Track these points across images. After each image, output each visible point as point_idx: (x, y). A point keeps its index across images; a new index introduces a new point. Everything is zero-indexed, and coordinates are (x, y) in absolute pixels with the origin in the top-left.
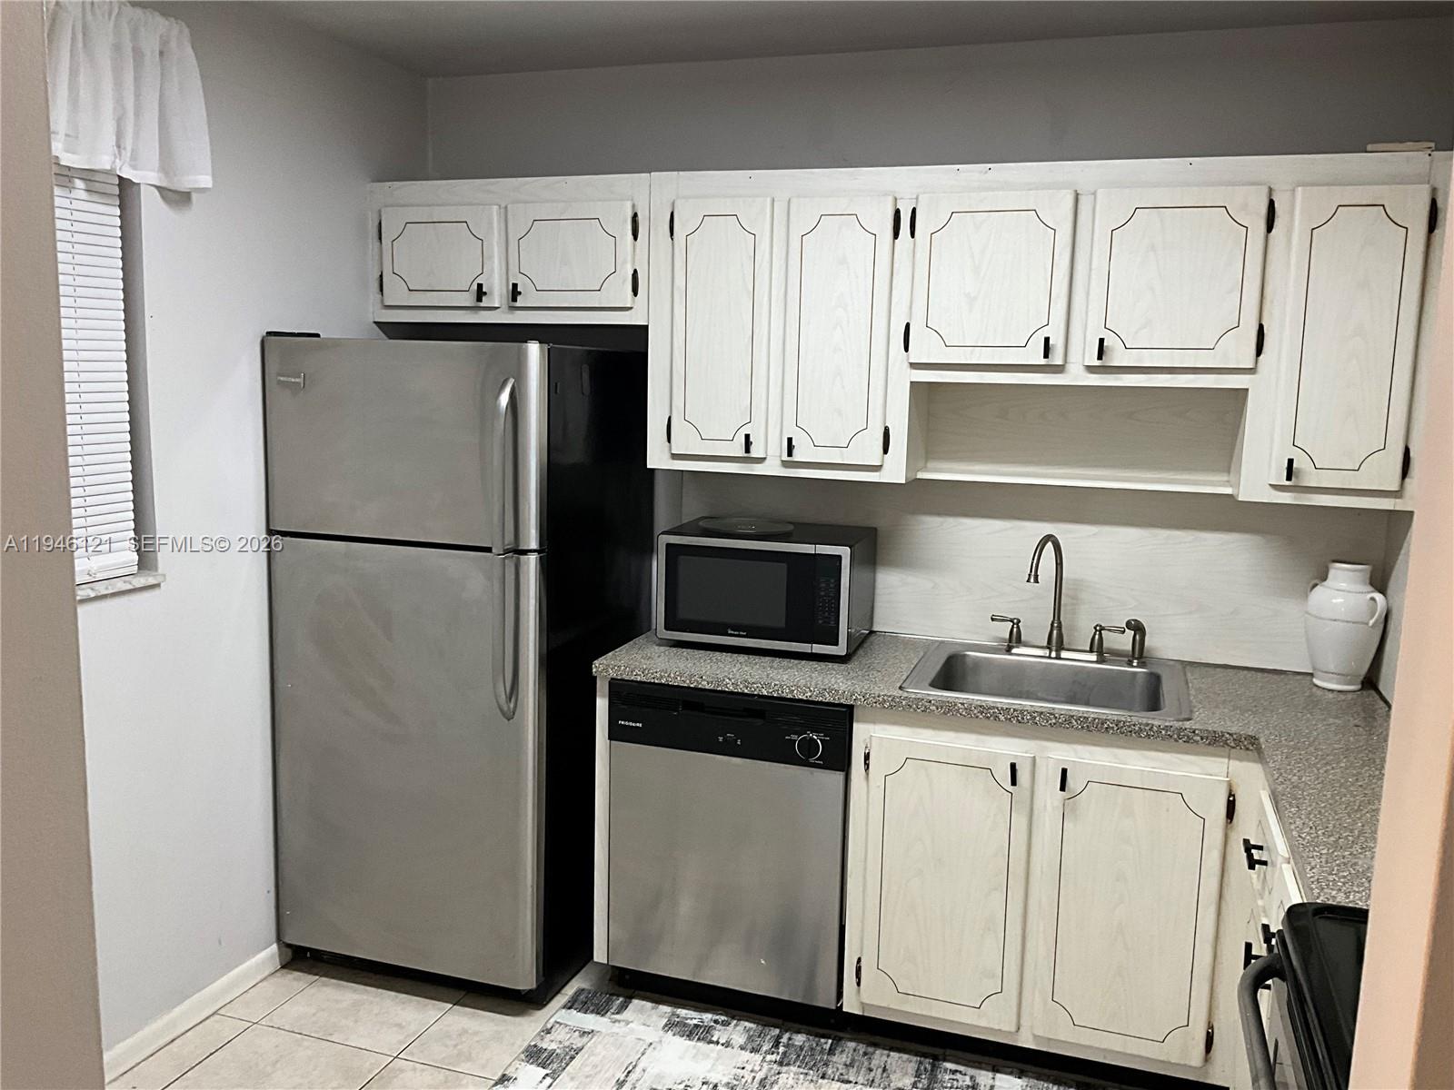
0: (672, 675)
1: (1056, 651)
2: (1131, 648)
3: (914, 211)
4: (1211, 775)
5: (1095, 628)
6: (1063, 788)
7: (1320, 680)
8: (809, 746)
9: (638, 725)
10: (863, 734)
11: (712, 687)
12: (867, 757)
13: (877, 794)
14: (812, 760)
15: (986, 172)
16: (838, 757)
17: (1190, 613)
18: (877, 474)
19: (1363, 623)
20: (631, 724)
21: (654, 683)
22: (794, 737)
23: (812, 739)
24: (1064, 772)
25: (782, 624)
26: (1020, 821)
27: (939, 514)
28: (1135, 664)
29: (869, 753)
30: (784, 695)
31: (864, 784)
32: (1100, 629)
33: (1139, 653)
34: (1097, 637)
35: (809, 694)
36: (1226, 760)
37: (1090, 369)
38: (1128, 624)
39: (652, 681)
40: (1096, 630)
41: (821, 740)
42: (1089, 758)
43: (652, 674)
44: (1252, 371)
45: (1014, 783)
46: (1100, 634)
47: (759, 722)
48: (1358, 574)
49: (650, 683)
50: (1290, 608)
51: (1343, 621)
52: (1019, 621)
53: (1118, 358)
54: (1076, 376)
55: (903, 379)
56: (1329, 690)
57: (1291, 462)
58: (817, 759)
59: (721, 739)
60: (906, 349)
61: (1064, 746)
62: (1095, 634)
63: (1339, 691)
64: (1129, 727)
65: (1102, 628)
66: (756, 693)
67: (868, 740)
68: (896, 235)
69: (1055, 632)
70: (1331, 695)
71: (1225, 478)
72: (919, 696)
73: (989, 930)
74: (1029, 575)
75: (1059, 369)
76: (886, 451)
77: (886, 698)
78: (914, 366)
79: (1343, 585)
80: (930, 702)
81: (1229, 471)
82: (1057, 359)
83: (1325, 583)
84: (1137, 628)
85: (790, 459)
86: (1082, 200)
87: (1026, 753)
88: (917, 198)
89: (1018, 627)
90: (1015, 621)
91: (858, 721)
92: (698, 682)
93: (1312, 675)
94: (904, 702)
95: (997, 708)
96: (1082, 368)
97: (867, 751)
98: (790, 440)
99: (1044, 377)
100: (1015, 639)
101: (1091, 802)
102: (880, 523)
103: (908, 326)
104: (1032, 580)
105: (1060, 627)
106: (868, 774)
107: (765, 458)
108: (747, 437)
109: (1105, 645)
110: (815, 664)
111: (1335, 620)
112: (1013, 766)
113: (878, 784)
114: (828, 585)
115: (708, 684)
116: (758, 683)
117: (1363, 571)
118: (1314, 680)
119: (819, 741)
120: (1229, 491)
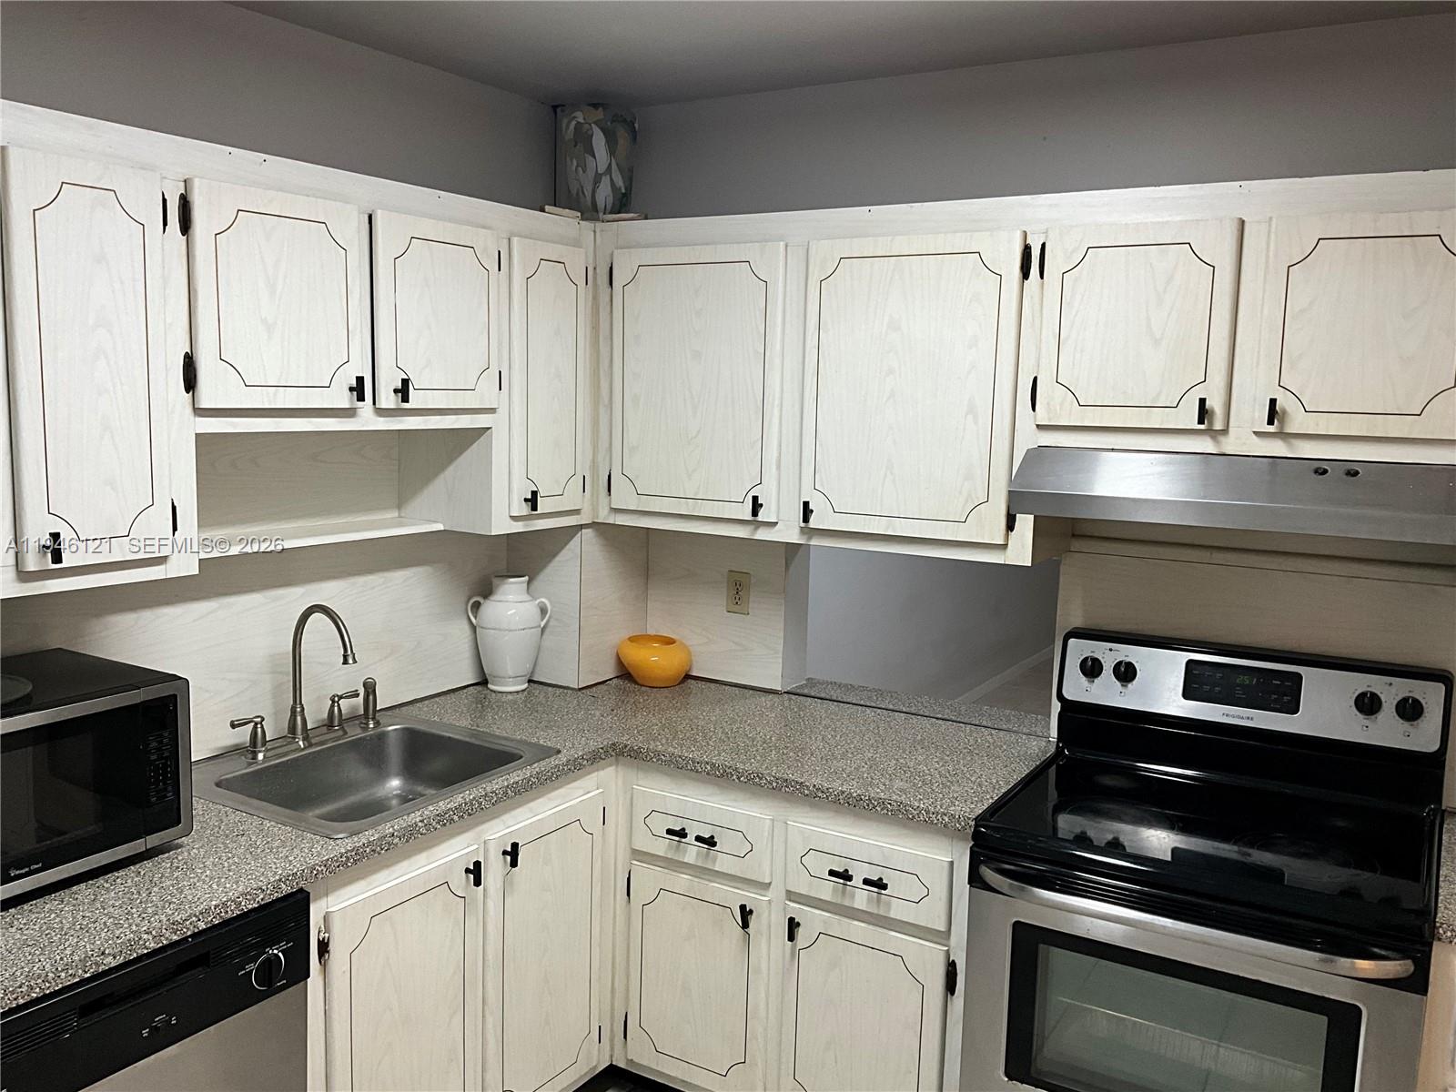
5: (332, 699)
6: (514, 864)
8: (269, 970)
10: (318, 911)
11: (121, 961)
13: (343, 982)
14: (273, 986)
16: (299, 964)
18: (163, 567)
22: (249, 967)
23: (277, 955)
24: (515, 847)
28: (372, 725)
29: (328, 937)
30: (230, 915)
32: (335, 700)
33: (370, 709)
34: (334, 708)
35: (262, 896)
37: (380, 412)
38: (366, 685)
40: (333, 702)
44: (494, 411)
46: (339, 705)
47: (201, 973)
51: (521, 629)
52: (263, 717)
54: (367, 420)
57: (535, 493)
58: (279, 981)
59: (145, 1032)
62: (332, 706)
63: (517, 692)
65: (340, 698)
67: (325, 921)
69: (299, 718)
78: (199, 412)
79: (510, 598)
81: (399, 507)
85: (50, 566)
89: (262, 727)
90: (260, 718)
91: (314, 902)
96: (373, 411)
97: (323, 936)
98: (55, 536)
99: (339, 423)
100: (260, 742)
101: (523, 866)
104: (351, 661)
109: (342, 713)
112: (478, 866)
113: (343, 969)
114: (161, 742)
115: (115, 958)
116: (190, 916)
117: (522, 582)
118: (490, 686)
119: (280, 954)
120: (440, 527)
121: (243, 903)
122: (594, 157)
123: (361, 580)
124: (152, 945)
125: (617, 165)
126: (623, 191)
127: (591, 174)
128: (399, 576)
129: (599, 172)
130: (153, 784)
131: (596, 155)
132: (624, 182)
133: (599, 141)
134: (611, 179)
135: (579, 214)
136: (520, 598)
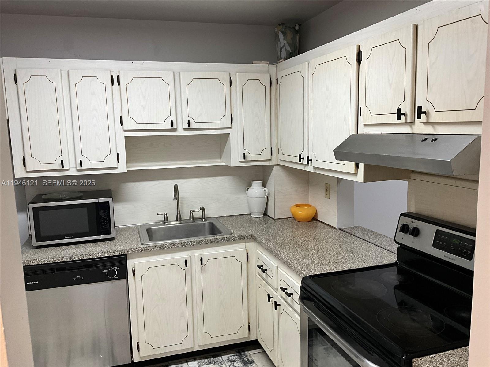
0: (50, 259)
1: (180, 221)
2: (201, 216)
3: (118, 76)
4: (241, 249)
5: (190, 211)
6: (202, 264)
7: (253, 215)
8: (112, 273)
9: (36, 282)
10: (130, 263)
11: (68, 260)
12: (134, 271)
13: (139, 283)
14: (113, 278)
15: (142, 64)
16: (123, 274)
17: (215, 202)
18: (116, 170)
19: (263, 197)
20: (33, 283)
21: (42, 264)
22: (105, 271)
23: (113, 270)
24: (202, 258)
25: (87, 230)
26: (188, 278)
27: (133, 182)
28: (204, 221)
29: (134, 270)
30: (99, 256)
31: (134, 280)
32: (192, 212)
33: (204, 217)
34: (191, 214)
35: (110, 254)
36: (245, 243)
37: (185, 130)
38: (200, 209)
39: (41, 263)
40: (191, 212)
41: (116, 269)
42: (207, 252)
43: (40, 261)
44: (230, 128)
45: (186, 266)
46: (192, 213)
47: (91, 269)
48: (260, 184)
49: (40, 264)
50: (242, 196)
51: (259, 198)
52: (167, 214)
53: (193, 126)
54: (181, 132)
55: (121, 136)
56: (257, 218)
57: (244, 154)
58: (115, 277)
59: (75, 279)
60: (122, 125)
61: (199, 250)
62: (191, 213)
63: (259, 217)
64: (218, 240)
65: (193, 211)
66: (87, 258)
67: (133, 265)
68: (113, 85)
69: (179, 215)
70: (256, 219)
71: (220, 160)
72: (150, 245)
73: (182, 317)
74: (174, 198)
75: (175, 130)
76: (118, 162)
77: (139, 249)
78: (125, 131)
79: (256, 188)
80: (155, 246)
81: (221, 158)
82: (175, 127)
83: (251, 187)
84: (203, 209)
85: (81, 168)
86: (176, 74)
87: (188, 255)
88: (119, 72)
89: (167, 216)
90: (166, 214)
91: (128, 259)
92: (61, 259)
93: (250, 214)
94: (146, 249)
95: (178, 243)
96: (182, 129)
97: (134, 269)
98: (81, 161)
99: (171, 133)
100: (166, 220)
101: (210, 265)
102: (111, 187)
103: (121, 117)
104: (175, 199)
105: (180, 213)
106: (135, 277)
107: (69, 169)
108: (62, 161)
109: (194, 216)
110: (104, 243)
111: (256, 198)
112: (186, 261)
113: (139, 279)
114: (105, 213)
115: (66, 259)
116: (87, 254)
117: (261, 183)
118: (251, 215)
119: (115, 270)
120: (224, 164)
121: (104, 254)
122: (280, 42)
123: (206, 179)
124: (77, 258)
125: (287, 43)
126: (290, 51)
127: (280, 47)
128: (219, 179)
129: (282, 47)
130: (103, 223)
131: (281, 41)
132: (291, 48)
133: (281, 36)
134: (286, 49)
135: (268, 62)
136: (259, 188)
